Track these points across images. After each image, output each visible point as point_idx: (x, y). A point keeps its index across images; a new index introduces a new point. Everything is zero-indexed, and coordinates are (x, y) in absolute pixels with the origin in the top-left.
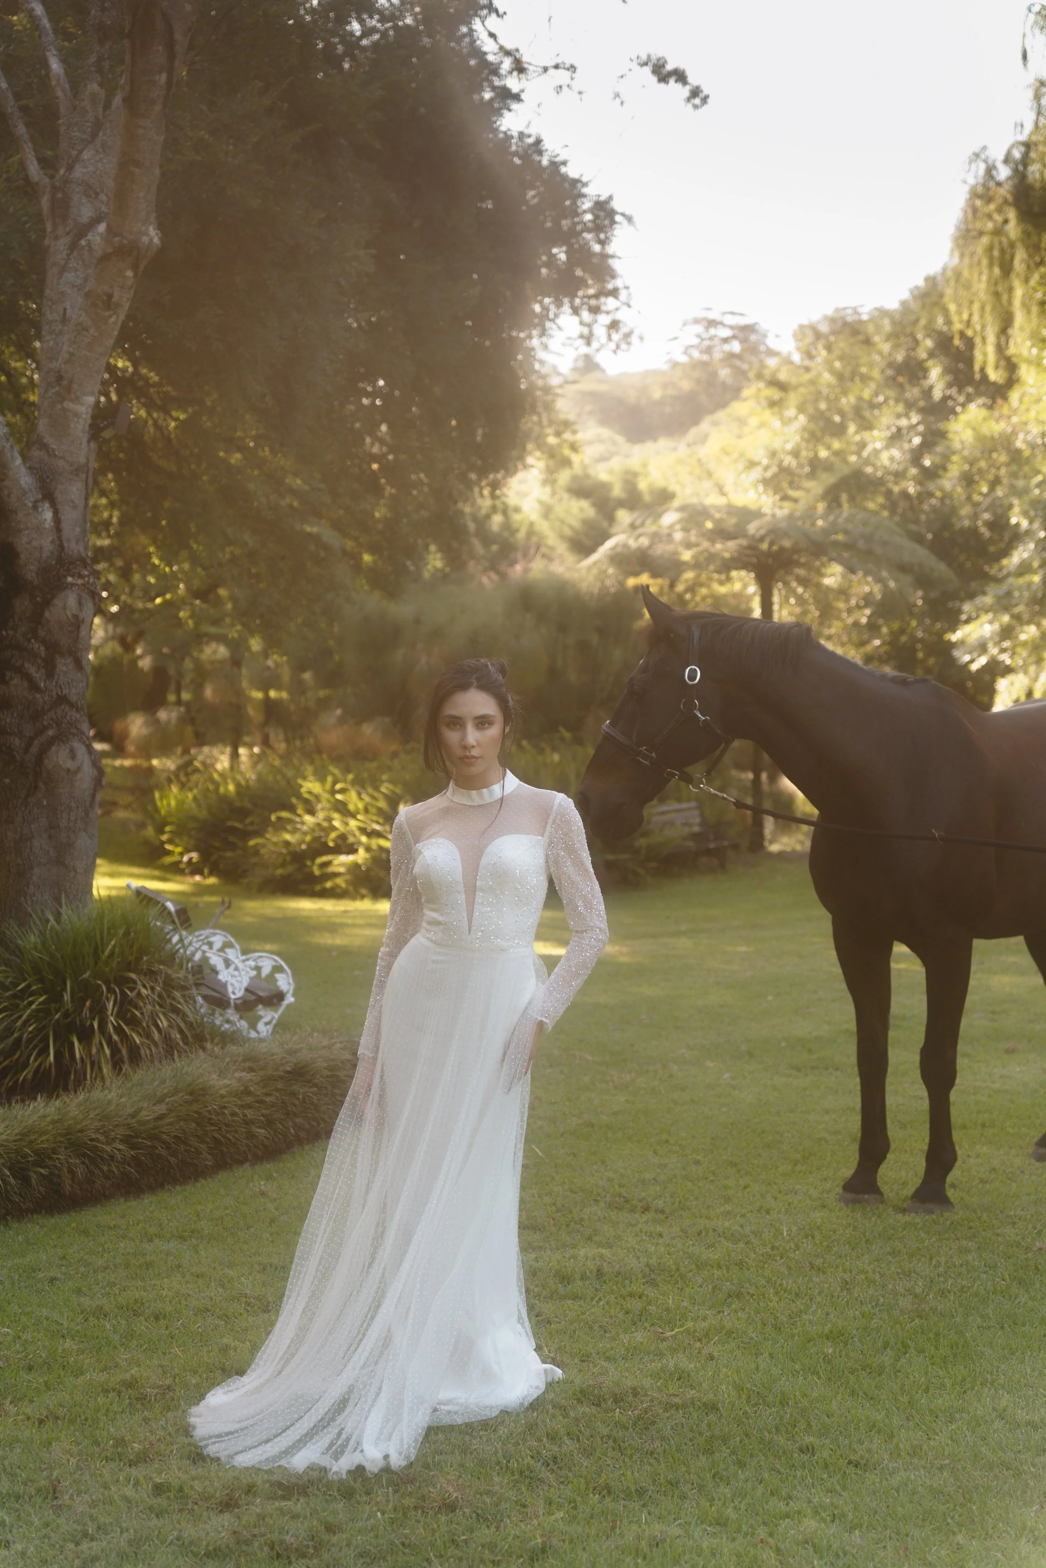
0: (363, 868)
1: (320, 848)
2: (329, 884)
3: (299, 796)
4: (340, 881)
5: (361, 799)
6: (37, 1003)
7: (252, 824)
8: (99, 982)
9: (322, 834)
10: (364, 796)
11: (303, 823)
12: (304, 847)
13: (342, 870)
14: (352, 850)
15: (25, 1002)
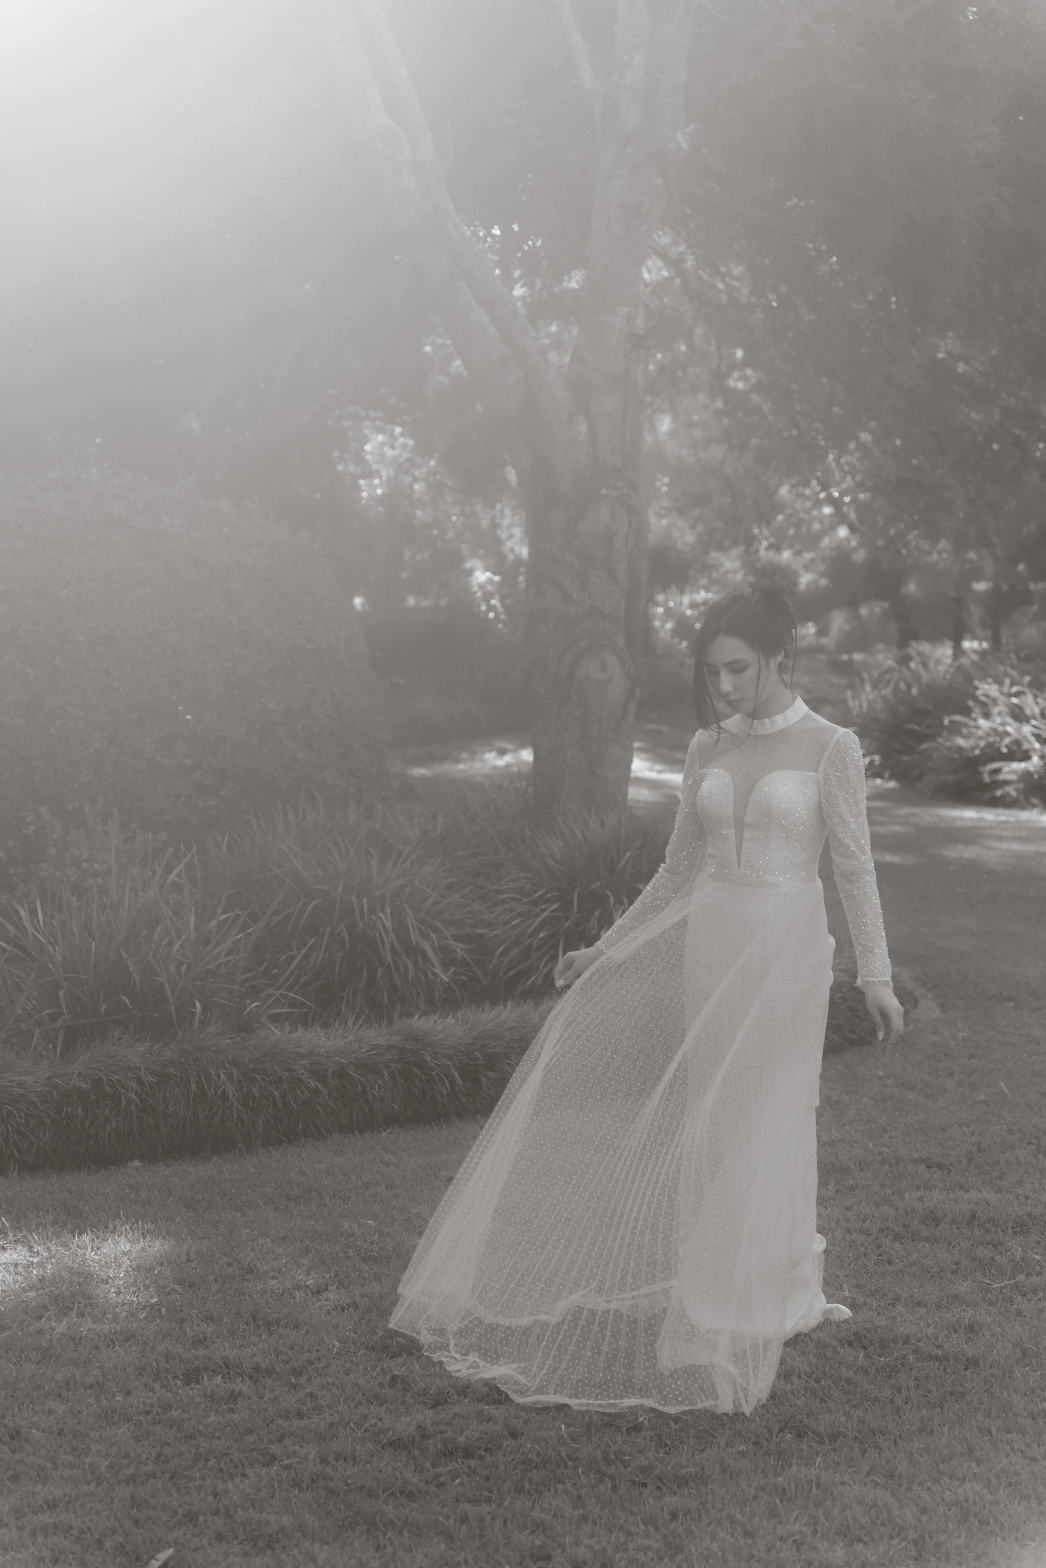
0: (1036, 777)
1: (993, 754)
2: (999, 793)
3: (976, 699)
4: (1011, 790)
5: (1037, 703)
6: (549, 910)
7: (928, 727)
8: (609, 893)
9: (998, 739)
10: (1040, 700)
11: (978, 727)
12: (977, 752)
13: (1013, 777)
14: (1026, 756)
15: (538, 909)
